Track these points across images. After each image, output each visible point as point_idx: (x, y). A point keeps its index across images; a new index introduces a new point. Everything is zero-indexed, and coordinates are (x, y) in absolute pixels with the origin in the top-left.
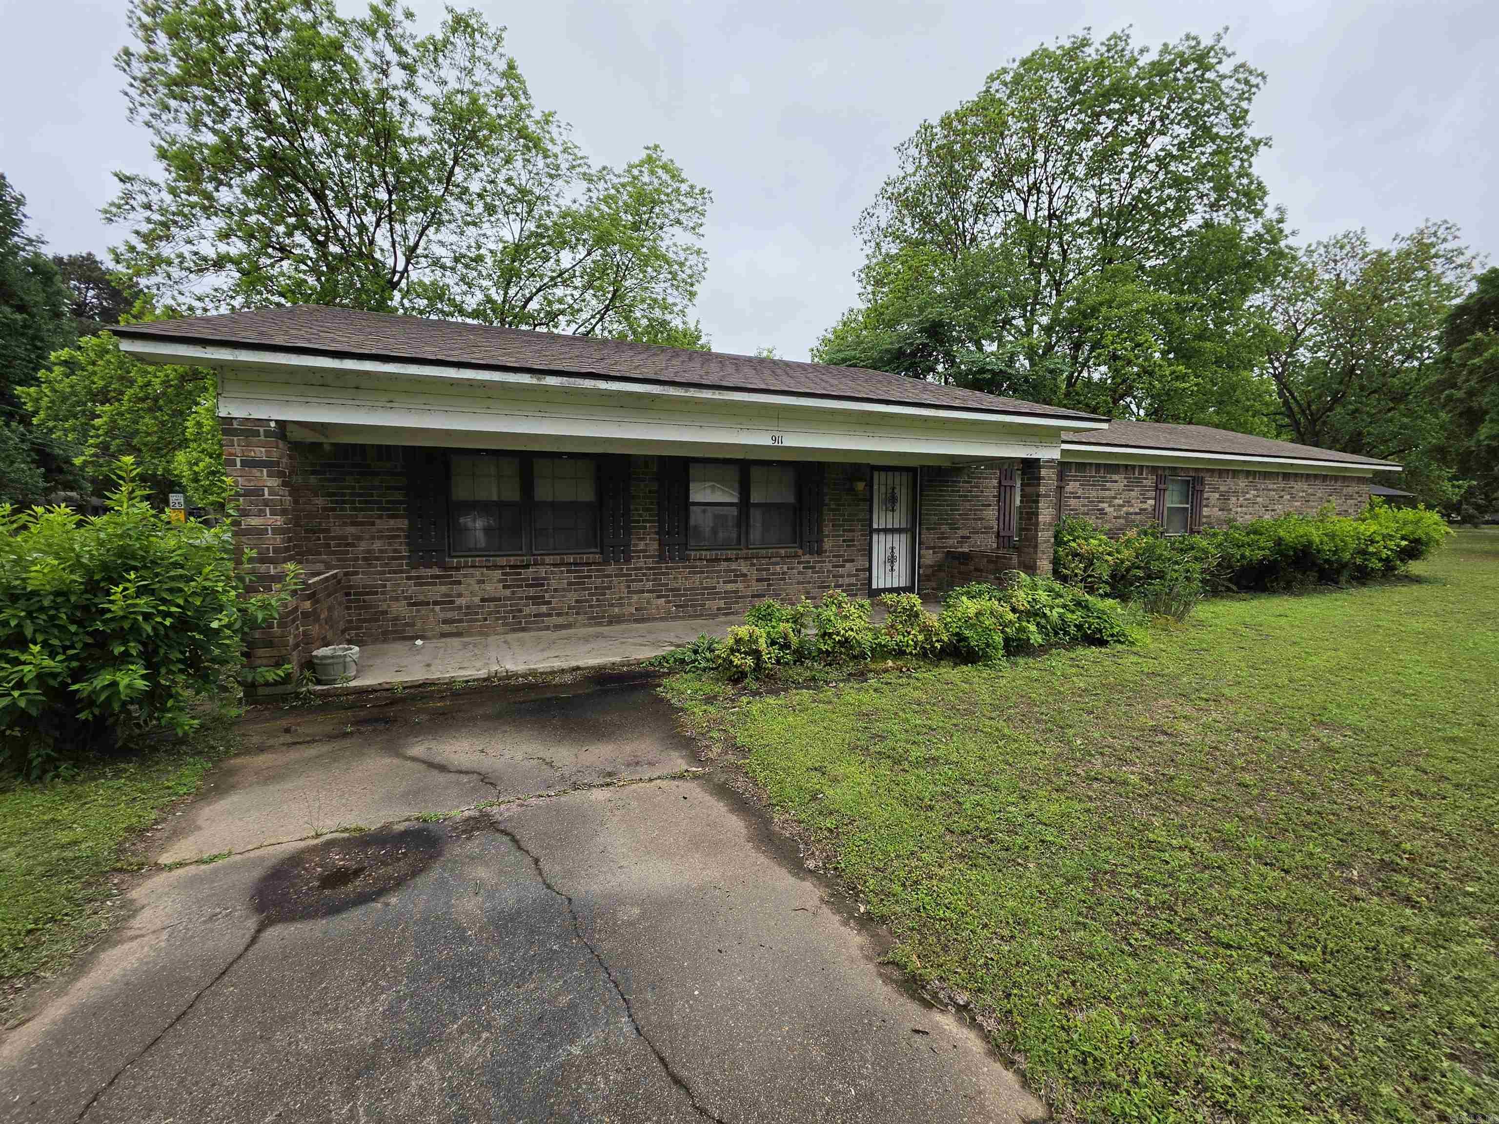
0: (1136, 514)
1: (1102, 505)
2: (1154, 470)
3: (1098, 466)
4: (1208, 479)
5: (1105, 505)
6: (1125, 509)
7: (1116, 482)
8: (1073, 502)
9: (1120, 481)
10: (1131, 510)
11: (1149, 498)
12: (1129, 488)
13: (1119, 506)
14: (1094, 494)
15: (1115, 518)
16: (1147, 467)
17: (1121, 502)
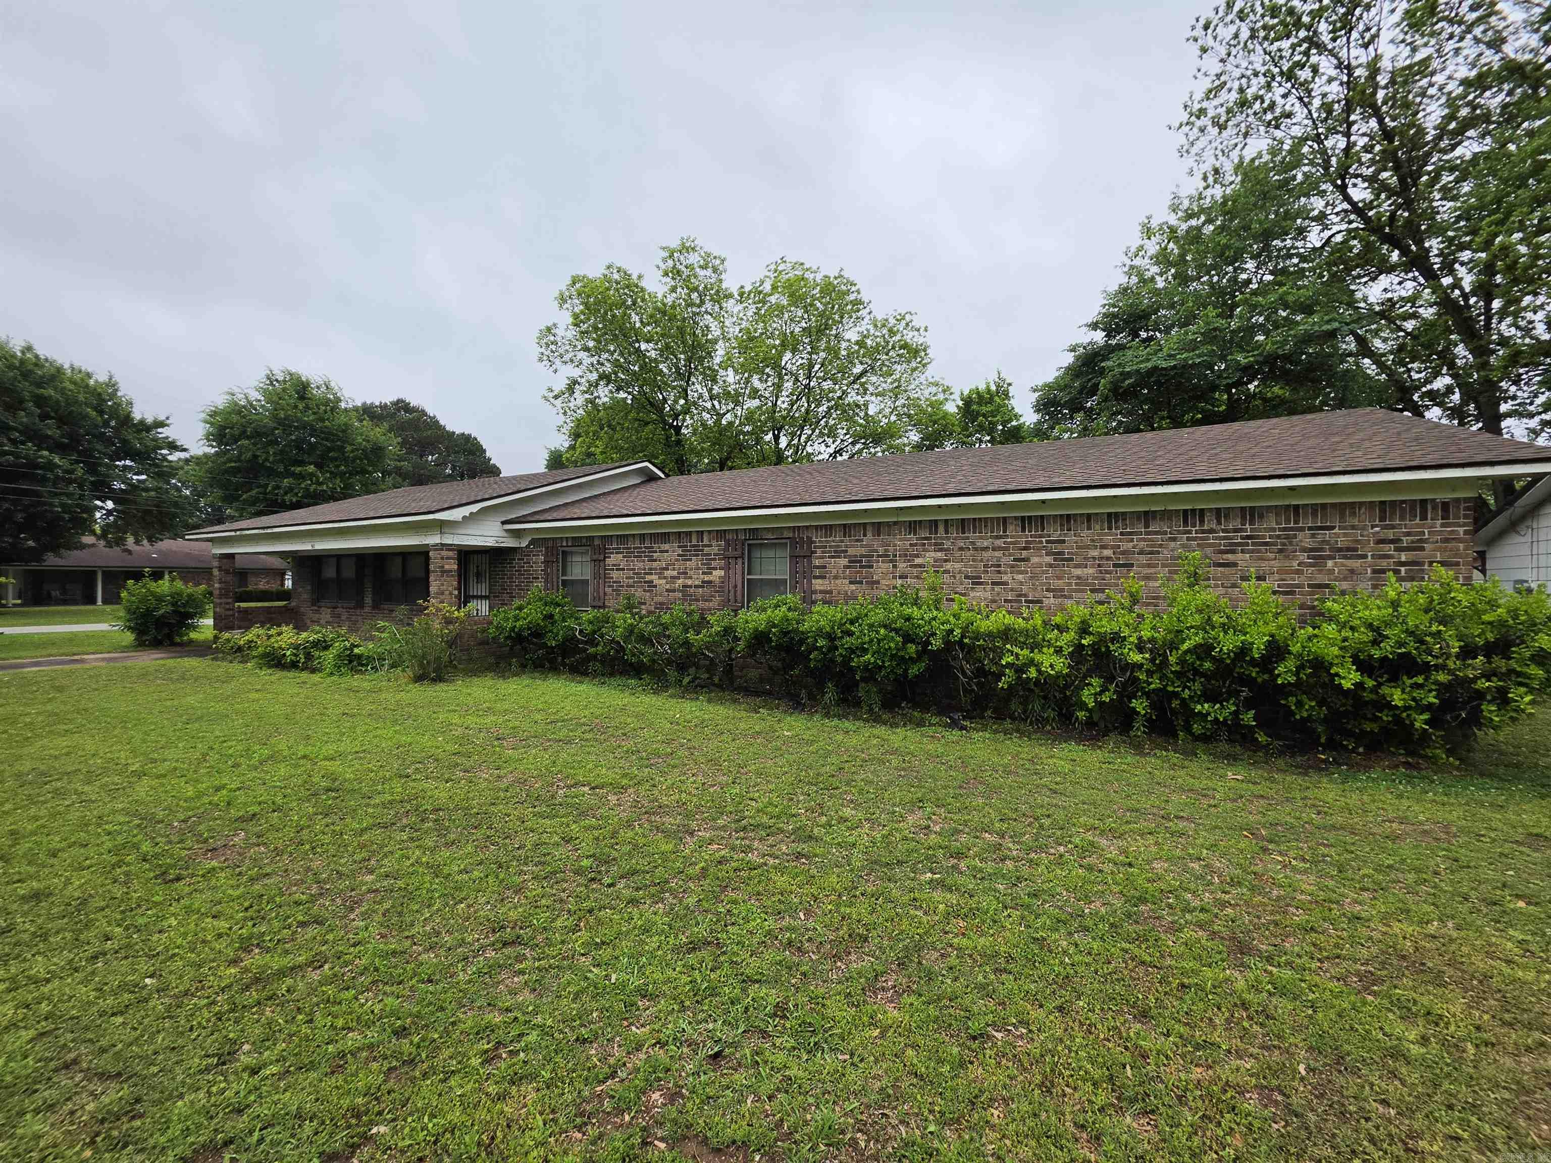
0: (696, 587)
1: (648, 578)
2: (721, 534)
3: (642, 537)
4: (818, 539)
5: (654, 577)
6: (680, 581)
7: (667, 551)
8: (615, 575)
9: (672, 551)
10: (689, 582)
11: (715, 569)
12: (684, 557)
13: (673, 577)
14: (641, 565)
15: (667, 590)
16: (709, 532)
17: (675, 573)
